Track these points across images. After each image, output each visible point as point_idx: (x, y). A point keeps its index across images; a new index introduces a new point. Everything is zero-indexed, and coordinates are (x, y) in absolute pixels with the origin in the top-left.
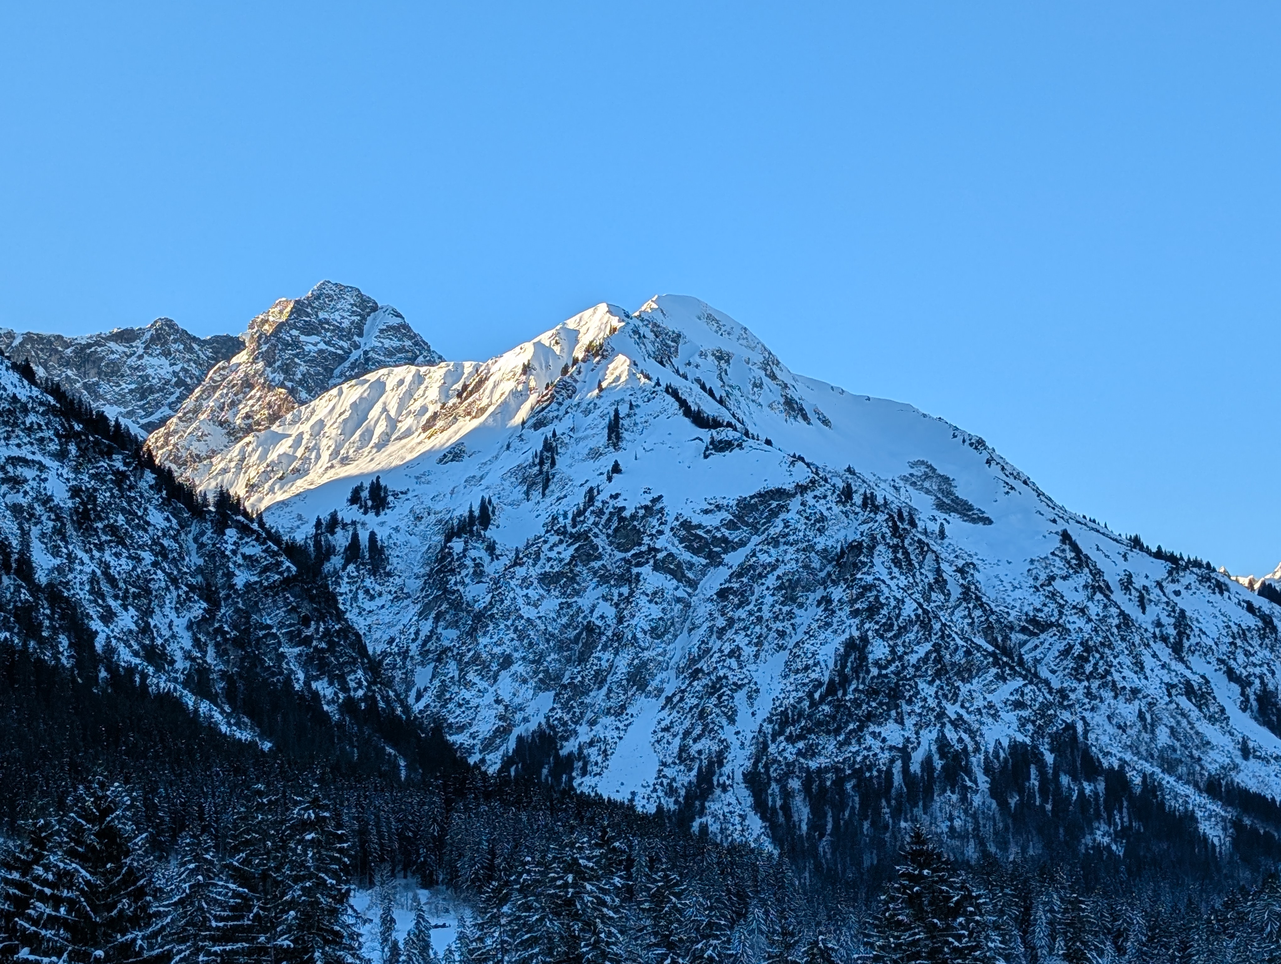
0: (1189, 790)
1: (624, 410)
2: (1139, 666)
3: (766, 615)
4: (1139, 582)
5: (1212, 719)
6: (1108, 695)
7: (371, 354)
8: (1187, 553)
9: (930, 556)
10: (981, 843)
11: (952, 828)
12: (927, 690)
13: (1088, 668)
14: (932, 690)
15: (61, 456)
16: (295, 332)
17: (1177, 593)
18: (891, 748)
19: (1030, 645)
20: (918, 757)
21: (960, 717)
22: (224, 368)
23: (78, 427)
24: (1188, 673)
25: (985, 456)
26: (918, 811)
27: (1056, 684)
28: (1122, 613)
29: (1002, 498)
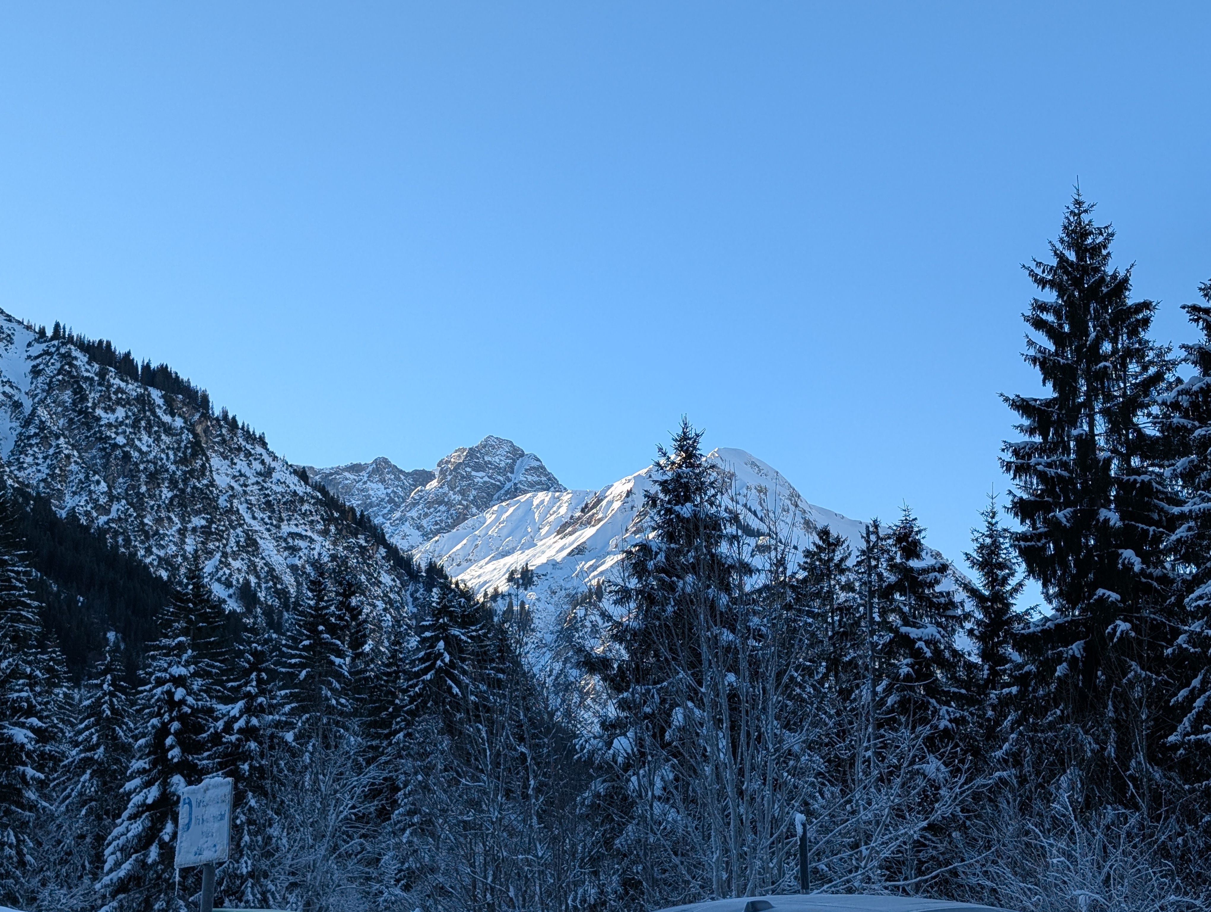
7: (519, 485)
15: (325, 533)
16: (468, 469)
22: (421, 491)
23: (336, 515)
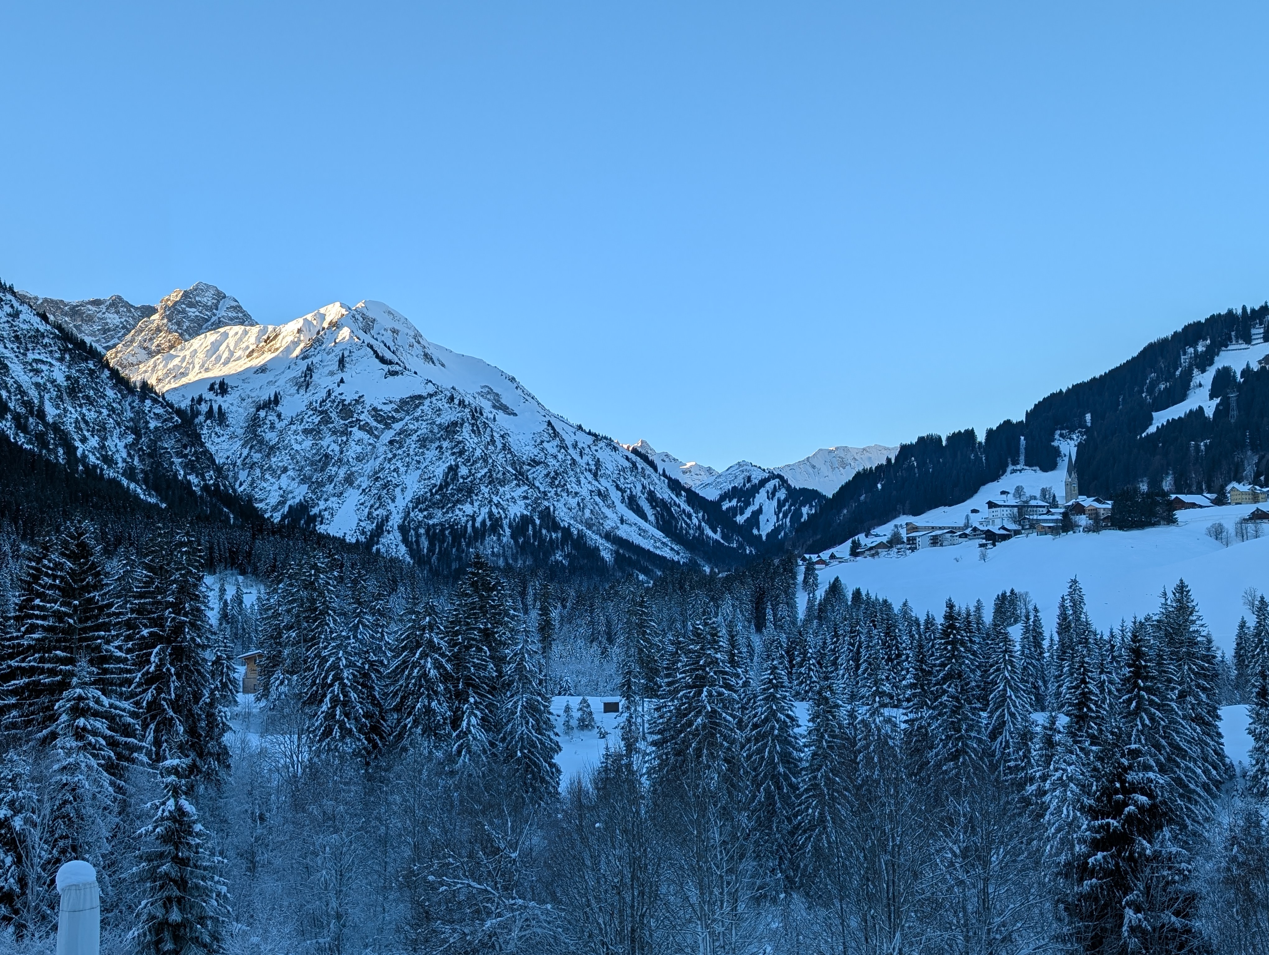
0: (597, 537)
1: (346, 353)
2: (579, 482)
3: (412, 453)
4: (580, 445)
5: (609, 507)
6: (564, 494)
7: (222, 319)
8: (601, 433)
9: (489, 429)
10: (506, 559)
11: (493, 552)
12: (485, 490)
13: (557, 482)
14: (487, 490)
15: (61, 360)
16: (183, 306)
17: (597, 451)
18: (467, 516)
19: (531, 471)
20: (479, 520)
21: (499, 502)
22: (146, 321)
23: (70, 346)
24: (599, 486)
25: (515, 385)
26: (478, 544)
27: (542, 489)
28: (572, 459)
29: (522, 404)
